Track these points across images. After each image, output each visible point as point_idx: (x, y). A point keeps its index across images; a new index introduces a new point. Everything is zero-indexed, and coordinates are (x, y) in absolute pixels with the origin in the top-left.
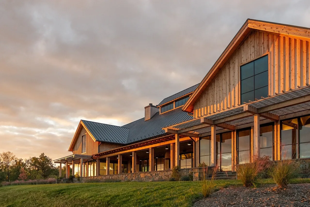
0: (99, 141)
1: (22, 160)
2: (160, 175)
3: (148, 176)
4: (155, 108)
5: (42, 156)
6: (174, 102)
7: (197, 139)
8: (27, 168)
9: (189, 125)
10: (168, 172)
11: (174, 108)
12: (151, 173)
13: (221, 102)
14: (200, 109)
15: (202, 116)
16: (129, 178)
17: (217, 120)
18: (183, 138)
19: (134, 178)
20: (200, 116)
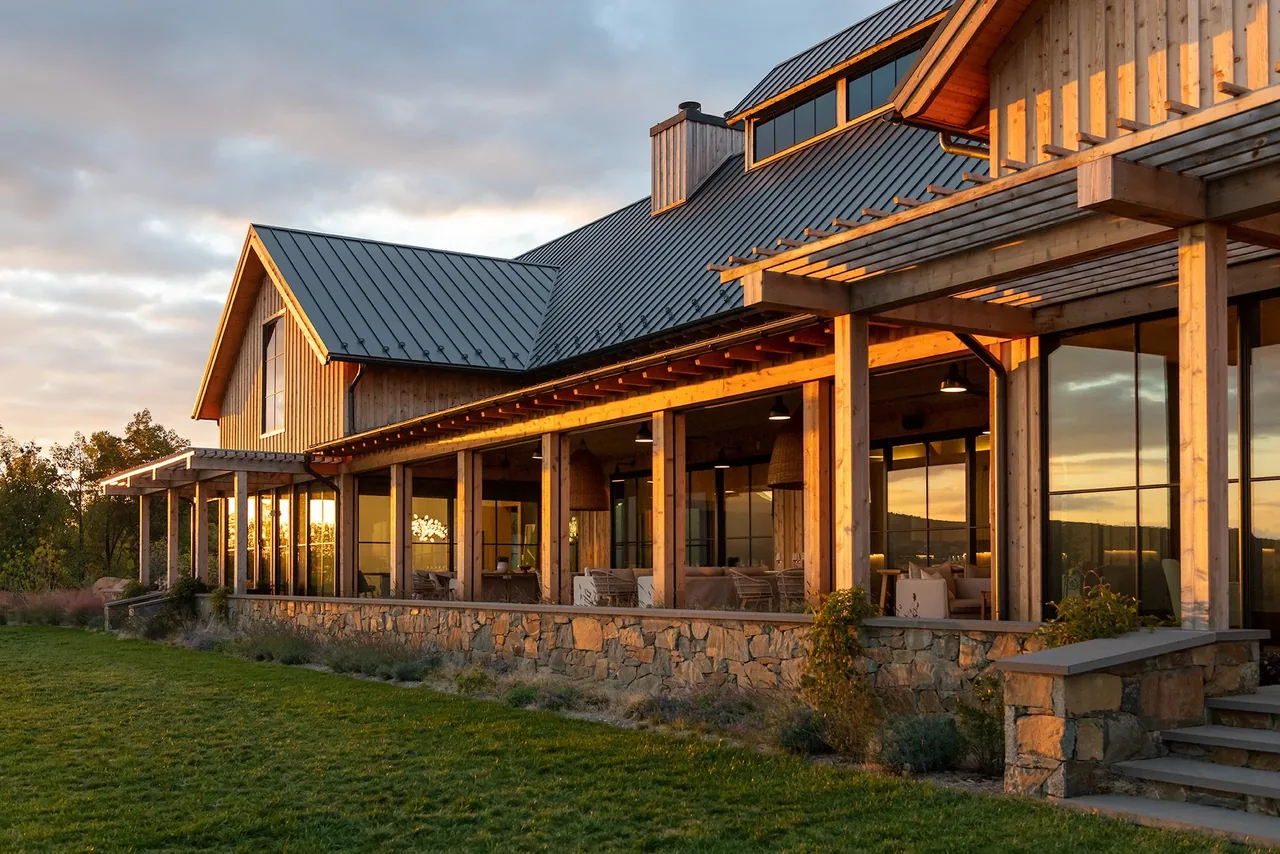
0: (351, 361)
1: (39, 449)
2: (713, 645)
3: (623, 641)
4: (719, 129)
5: (141, 427)
6: (841, 85)
7: (1019, 352)
8: (68, 489)
9: (959, 239)
10: (776, 633)
11: (842, 124)
12: (644, 622)
13: (1251, 19)
14: (1047, 94)
15: (1095, 143)
16: (500, 639)
17: (1244, 175)
18: (901, 343)
19: (529, 646)
20: (1070, 142)
